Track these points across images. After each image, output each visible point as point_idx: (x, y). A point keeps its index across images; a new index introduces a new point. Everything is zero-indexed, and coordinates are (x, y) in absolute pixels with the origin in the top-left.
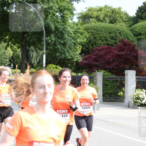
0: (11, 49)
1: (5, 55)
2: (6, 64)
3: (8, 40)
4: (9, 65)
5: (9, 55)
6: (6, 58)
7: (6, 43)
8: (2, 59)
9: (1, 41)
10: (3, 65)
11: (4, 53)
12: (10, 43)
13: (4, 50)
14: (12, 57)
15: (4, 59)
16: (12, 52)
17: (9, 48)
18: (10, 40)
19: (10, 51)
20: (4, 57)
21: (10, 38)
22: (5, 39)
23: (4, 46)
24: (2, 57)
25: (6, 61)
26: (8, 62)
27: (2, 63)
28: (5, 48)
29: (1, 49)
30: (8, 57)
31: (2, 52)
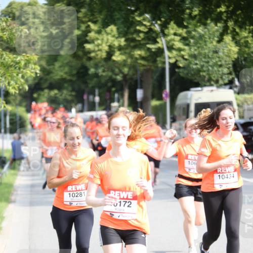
0: (234, 38)
1: (219, 57)
2: (221, 82)
3: (224, 17)
4: (230, 84)
5: (229, 57)
6: (221, 66)
7: (219, 25)
8: (210, 68)
9: (206, 19)
11: (216, 52)
12: (231, 24)
13: (215, 43)
14: (237, 59)
15: (215, 68)
16: (235, 49)
17: (228, 38)
18: (231, 14)
19: (231, 46)
20: (214, 61)
21: (230, 11)
22: (216, 13)
23: (214, 32)
24: (211, 63)
25: (221, 73)
26: (225, 74)
27: (210, 80)
28: (216, 39)
29: (207, 40)
30: (226, 61)
31: (209, 48)
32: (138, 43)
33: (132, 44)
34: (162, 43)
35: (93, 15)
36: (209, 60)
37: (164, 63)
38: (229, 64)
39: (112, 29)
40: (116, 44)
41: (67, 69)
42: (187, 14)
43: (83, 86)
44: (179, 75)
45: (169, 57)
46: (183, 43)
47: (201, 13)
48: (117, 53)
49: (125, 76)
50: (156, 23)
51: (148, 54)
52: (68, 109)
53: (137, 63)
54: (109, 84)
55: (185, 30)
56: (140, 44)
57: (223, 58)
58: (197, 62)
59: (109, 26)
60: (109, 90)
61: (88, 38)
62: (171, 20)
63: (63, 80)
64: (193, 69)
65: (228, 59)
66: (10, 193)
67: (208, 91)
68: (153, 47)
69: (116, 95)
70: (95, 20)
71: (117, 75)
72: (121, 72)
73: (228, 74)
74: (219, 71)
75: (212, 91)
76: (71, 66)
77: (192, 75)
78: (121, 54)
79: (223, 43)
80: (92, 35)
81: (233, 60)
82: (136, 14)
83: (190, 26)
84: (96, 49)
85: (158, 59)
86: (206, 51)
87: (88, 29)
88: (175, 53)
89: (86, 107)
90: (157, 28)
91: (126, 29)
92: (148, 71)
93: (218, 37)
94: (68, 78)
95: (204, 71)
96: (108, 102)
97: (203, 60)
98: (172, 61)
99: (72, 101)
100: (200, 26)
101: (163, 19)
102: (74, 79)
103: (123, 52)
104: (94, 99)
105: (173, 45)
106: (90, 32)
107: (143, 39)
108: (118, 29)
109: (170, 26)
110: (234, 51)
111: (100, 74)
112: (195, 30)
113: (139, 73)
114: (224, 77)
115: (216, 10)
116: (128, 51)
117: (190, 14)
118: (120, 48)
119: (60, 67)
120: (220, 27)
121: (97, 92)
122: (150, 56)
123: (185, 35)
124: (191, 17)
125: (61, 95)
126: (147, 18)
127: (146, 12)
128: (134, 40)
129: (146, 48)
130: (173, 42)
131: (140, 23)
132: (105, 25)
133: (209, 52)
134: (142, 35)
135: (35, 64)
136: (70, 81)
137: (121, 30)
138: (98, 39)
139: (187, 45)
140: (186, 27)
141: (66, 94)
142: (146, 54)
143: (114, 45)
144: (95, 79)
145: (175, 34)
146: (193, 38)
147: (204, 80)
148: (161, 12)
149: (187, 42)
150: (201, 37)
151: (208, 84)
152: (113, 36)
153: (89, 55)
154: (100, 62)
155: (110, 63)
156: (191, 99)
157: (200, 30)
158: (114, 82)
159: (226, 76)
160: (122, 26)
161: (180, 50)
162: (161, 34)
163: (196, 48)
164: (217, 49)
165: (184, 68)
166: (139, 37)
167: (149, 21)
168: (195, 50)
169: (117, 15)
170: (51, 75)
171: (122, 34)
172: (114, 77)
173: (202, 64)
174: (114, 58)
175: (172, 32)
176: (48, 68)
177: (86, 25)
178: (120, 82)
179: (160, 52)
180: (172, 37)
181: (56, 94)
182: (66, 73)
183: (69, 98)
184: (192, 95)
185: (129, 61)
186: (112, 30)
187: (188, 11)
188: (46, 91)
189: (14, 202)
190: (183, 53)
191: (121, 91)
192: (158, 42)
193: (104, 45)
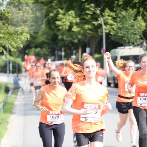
0: (143, 18)
1: (134, 29)
2: (136, 44)
3: (137, 5)
4: (141, 45)
5: (140, 29)
6: (135, 34)
7: (134, 10)
8: (129, 35)
9: (127, 7)
10: (131, 44)
11: (133, 26)
13: (132, 21)
14: (145, 30)
15: (132, 36)
16: (144, 24)
17: (140, 18)
19: (141, 23)
20: (132, 31)
21: (141, 2)
22: (133, 3)
23: (131, 15)
24: (130, 33)
25: (135, 38)
26: (138, 39)
27: (129, 42)
28: (133, 18)
29: (128, 19)
30: (138, 31)
31: (129, 23)
32: (87, 21)
33: (84, 21)
34: (101, 20)
35: (60, 4)
36: (128, 31)
37: (102, 32)
38: (140, 33)
39: (72, 12)
40: (74, 21)
41: (45, 36)
42: (116, 4)
43: (55, 46)
44: (111, 39)
45: (105, 29)
46: (113, 21)
47: (124, 3)
48: (75, 27)
49: (79, 40)
50: (98, 9)
51: (93, 27)
52: (46, 59)
53: (86, 32)
54: (70, 45)
55: (114, 13)
56: (88, 21)
57: (136, 30)
58: (122, 32)
59: (70, 10)
60: (70, 49)
61: (58, 18)
62: (106, 7)
63: (43, 43)
64: (119, 36)
65: (140, 30)
66: (12, 108)
67: (128, 49)
68: (96, 23)
69: (74, 52)
70: (62, 7)
71: (75, 39)
72: (77, 38)
73: (140, 39)
74: (134, 37)
75: (130, 49)
76: (48, 35)
77: (119, 40)
78: (77, 27)
79: (137, 21)
80: (60, 16)
81: (143, 30)
82: (86, 4)
83: (117, 11)
84: (63, 24)
85: (99, 30)
86: (127, 26)
87: (58, 13)
88: (108, 26)
89: (57, 58)
90: (98, 12)
91: (80, 13)
92: (93, 37)
93: (134, 17)
94: (46, 41)
95: (126, 37)
96: (70, 55)
97: (125, 30)
98: (107, 31)
99: (48, 55)
100: (123, 11)
101: (101, 7)
102: (50, 42)
103: (78, 26)
104: (61, 53)
105: (108, 22)
106: (59, 14)
107: (90, 19)
108: (75, 13)
109: (105, 11)
110: (143, 26)
111: (64, 39)
112: (120, 14)
113: (88, 38)
114: (137, 41)
115: (133, 2)
116: (81, 26)
117: (117, 4)
118: (77, 24)
119: (42, 35)
120: (135, 11)
121: (63, 49)
122: (94, 28)
123: (114, 16)
124: (118, 6)
125: (42, 52)
126: (92, 6)
127: (92, 3)
128: (84, 19)
129: (91, 24)
130: (107, 20)
131: (88, 9)
132: (68, 10)
133: (129, 26)
134: (89, 16)
135: (27, 33)
136: (47, 43)
137: (77, 13)
138: (63, 18)
139: (116, 22)
140: (115, 11)
141: (45, 51)
142: (92, 27)
143: (73, 22)
144: (62, 42)
145: (109, 16)
146: (119, 18)
147: (125, 42)
148: (100, 3)
149: (116, 20)
150: (124, 17)
151: (128, 44)
152: (73, 17)
153: (58, 28)
154: (64, 32)
155: (71, 33)
156: (118, 53)
157: (124, 13)
158: (73, 44)
159: (139, 40)
160: (78, 11)
161: (111, 25)
162: (100, 16)
163: (121, 24)
164: (133, 25)
165: (114, 35)
166: (88, 17)
167: (94, 8)
168: (121, 25)
169: (75, 4)
170: (36, 40)
171: (78, 15)
172: (73, 40)
173: (124, 33)
174: (73, 29)
175: (107, 14)
176: (34, 35)
177: (56, 10)
178: (76, 43)
179: (100, 26)
180: (107, 17)
181: (39, 51)
182: (45, 38)
183: (47, 53)
184: (118, 51)
185: (82, 31)
186: (72, 14)
187: (116, 2)
188: (33, 49)
189: (14, 113)
190: (113, 27)
191: (77, 49)
192: (99, 20)
193: (67, 22)
